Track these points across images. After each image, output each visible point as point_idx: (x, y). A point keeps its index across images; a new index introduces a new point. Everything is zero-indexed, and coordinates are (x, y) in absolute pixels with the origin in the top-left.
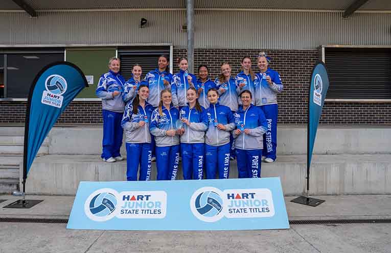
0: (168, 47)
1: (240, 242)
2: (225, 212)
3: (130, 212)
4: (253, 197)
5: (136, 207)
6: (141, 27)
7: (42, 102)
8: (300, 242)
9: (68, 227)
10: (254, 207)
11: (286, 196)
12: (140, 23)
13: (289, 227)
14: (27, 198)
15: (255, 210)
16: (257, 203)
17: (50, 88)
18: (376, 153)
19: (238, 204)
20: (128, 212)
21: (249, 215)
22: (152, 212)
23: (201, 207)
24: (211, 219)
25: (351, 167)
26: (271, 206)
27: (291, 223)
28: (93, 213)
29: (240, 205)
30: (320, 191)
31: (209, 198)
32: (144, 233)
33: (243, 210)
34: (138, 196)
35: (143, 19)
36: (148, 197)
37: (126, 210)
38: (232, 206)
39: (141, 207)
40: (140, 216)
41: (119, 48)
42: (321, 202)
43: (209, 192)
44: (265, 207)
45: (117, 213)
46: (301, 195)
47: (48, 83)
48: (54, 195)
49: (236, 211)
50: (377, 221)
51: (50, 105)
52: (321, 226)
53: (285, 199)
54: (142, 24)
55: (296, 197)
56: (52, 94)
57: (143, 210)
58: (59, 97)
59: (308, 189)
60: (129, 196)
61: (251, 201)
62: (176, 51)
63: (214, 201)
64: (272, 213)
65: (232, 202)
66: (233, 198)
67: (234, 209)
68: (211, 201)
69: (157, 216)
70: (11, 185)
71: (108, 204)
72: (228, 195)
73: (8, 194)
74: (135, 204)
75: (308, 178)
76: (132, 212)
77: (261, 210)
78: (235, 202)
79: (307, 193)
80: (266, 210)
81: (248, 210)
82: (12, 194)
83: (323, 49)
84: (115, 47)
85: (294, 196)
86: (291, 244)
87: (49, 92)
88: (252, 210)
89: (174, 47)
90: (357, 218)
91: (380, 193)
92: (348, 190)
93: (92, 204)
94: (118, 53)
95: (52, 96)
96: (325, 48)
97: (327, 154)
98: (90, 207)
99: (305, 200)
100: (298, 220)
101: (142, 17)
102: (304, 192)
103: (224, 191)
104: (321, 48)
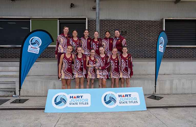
0: (85, 19)
1: (125, 116)
2: (117, 103)
3: (74, 104)
4: (130, 96)
5: (77, 102)
6: (71, 8)
7: (28, 51)
8: (152, 116)
9: (45, 112)
10: (131, 101)
11: (145, 95)
12: (70, 6)
13: (146, 110)
14: (21, 98)
15: (131, 102)
16: (132, 99)
17: (32, 44)
18: (188, 74)
19: (123, 99)
20: (73, 104)
21: (129, 104)
22: (84, 104)
23: (107, 101)
24: (111, 106)
25: (176, 82)
26: (138, 100)
27: (147, 108)
28: (57, 105)
29: (124, 100)
30: (161, 93)
31: (110, 97)
32: (82, 113)
33: (126, 102)
34: (77, 96)
35: (72, 4)
36: (82, 96)
37: (72, 103)
38: (121, 100)
39: (79, 102)
40: (79, 106)
41: (59, 19)
42: (161, 98)
43: (110, 94)
44: (136, 101)
45: (67, 104)
46: (152, 95)
47: (31, 41)
48: (33, 96)
49: (122, 103)
50: (186, 107)
51: (33, 52)
52: (161, 109)
53: (145, 97)
54: (71, 6)
55: (150, 96)
56: (33, 47)
57: (80, 103)
58: (37, 48)
59: (155, 92)
60: (73, 96)
61: (129, 98)
62: (89, 21)
63: (112, 98)
64: (139, 103)
65: (121, 98)
66: (121, 97)
67: (122, 102)
68: (111, 98)
69: (86, 106)
70: (11, 92)
71: (63, 100)
72: (119, 95)
73: (10, 96)
74: (76, 100)
75: (155, 87)
76: (75, 104)
77: (134, 102)
78: (122, 98)
79: (155, 94)
80: (136, 102)
81: (128, 102)
82: (12, 96)
83: (164, 20)
84: (57, 18)
85: (149, 95)
86: (147, 117)
87: (32, 46)
88: (130, 102)
89: (88, 18)
90: (178, 105)
91: (189, 93)
92: (174, 92)
93: (55, 101)
94: (59, 21)
95: (33, 48)
96: (165, 20)
97: (165, 74)
98: (55, 102)
99: (154, 97)
100: (151, 106)
101: (71, 3)
102: (154, 93)
103: (117, 94)
104: (163, 19)
